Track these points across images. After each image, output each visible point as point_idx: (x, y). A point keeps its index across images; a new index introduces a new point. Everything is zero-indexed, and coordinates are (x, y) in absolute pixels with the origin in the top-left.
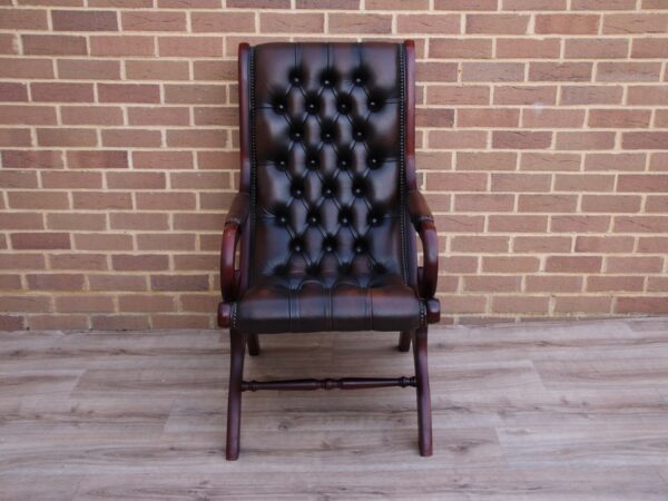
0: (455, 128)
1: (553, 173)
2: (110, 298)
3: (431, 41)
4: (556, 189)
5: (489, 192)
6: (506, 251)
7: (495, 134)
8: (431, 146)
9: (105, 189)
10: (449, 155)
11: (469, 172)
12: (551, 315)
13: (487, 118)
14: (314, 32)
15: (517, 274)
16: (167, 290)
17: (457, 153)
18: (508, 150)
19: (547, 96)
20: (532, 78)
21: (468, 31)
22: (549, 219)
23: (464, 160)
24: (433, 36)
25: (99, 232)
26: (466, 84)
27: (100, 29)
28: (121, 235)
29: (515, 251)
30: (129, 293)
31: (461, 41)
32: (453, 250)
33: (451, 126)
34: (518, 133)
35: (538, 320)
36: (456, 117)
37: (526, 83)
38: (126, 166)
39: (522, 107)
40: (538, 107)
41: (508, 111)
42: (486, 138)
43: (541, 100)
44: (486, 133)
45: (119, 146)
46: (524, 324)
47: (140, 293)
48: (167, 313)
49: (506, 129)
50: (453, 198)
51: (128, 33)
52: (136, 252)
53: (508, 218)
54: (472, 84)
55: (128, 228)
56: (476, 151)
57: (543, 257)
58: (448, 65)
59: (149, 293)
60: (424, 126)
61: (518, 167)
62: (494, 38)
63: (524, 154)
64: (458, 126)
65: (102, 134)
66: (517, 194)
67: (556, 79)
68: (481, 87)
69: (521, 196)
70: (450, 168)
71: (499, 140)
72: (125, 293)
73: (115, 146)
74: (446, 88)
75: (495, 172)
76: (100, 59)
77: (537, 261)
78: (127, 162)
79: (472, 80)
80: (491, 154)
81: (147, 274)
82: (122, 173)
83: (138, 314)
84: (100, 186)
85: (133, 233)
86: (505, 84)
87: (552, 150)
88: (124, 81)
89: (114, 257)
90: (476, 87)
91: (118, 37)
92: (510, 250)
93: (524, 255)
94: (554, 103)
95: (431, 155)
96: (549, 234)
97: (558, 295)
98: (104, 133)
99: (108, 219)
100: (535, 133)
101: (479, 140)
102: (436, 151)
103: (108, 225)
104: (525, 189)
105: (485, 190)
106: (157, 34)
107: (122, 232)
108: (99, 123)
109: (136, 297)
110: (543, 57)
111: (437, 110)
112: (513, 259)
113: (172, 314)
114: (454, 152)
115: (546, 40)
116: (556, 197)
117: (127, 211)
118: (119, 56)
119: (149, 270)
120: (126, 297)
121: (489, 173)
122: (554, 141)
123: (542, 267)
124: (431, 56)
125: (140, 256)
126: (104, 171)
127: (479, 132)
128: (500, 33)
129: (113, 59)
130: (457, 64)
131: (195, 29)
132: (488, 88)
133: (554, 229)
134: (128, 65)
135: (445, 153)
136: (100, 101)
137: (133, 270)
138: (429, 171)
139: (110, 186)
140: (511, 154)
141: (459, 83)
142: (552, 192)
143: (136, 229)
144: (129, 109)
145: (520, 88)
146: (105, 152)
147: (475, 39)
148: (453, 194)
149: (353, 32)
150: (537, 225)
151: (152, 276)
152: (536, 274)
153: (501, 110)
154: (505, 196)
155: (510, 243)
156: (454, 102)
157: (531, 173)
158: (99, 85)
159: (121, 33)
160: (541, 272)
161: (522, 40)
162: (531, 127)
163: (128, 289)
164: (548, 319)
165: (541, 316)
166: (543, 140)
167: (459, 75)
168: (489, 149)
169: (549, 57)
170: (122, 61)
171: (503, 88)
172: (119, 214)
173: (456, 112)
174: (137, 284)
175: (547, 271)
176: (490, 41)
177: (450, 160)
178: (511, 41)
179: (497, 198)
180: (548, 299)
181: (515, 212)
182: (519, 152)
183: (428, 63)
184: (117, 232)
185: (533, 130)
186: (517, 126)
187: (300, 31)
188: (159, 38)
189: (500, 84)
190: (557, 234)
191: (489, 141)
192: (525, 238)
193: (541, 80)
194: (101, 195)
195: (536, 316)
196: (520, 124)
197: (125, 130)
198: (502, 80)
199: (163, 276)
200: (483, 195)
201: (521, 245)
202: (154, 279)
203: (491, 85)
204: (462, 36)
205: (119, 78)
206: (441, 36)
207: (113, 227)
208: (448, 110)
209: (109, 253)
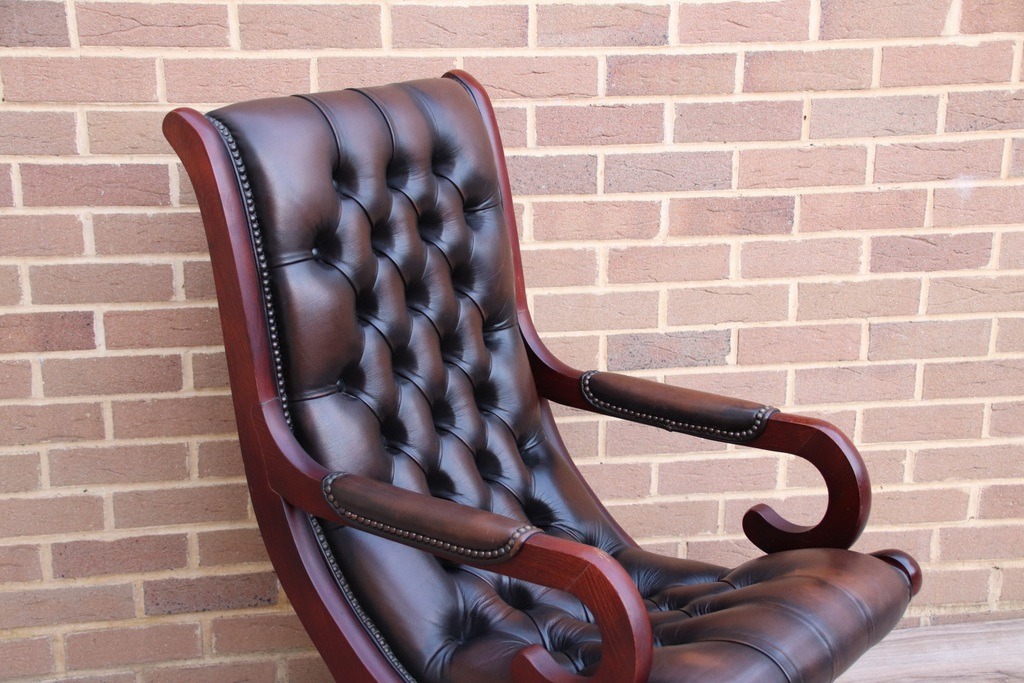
0: (797, 236)
1: (993, 317)
2: (44, 643)
3: (749, 57)
4: (1001, 349)
5: (863, 362)
6: (899, 480)
7: (876, 243)
8: (745, 275)
9: (38, 398)
10: (784, 289)
11: (824, 323)
12: (994, 607)
13: (860, 213)
14: (507, 44)
15: (922, 527)
16: (180, 612)
17: (800, 286)
18: (901, 276)
19: (981, 162)
20: (952, 126)
21: (824, 36)
22: (987, 412)
23: (814, 300)
24: (754, 48)
25: (22, 496)
26: (818, 144)
27: (23, 43)
28: (74, 500)
29: (918, 479)
30: (93, 626)
31: (809, 55)
32: (790, 484)
33: (788, 230)
34: (922, 239)
35: (967, 619)
36: (797, 212)
37: (941, 137)
38: (92, 346)
39: (930, 186)
40: (964, 184)
41: (904, 195)
42: (858, 254)
43: (970, 169)
44: (859, 242)
45: (71, 302)
46: (940, 630)
47: (118, 624)
48: (179, 664)
49: (897, 233)
50: (791, 379)
51: (92, 52)
52: (110, 534)
53: (902, 413)
54: (830, 143)
55: (93, 483)
56: (838, 279)
57: (974, 488)
58: (782, 106)
59: (140, 622)
60: (732, 233)
61: (922, 309)
62: (876, 45)
63: (936, 281)
64: (802, 231)
65: (32, 277)
66: (920, 364)
67: (1002, 124)
68: (847, 148)
69: (929, 368)
70: (785, 317)
71: (885, 256)
72: (82, 627)
73: (62, 302)
74: (776, 153)
75: (875, 320)
76: (27, 109)
77: (962, 498)
78: (92, 334)
79: (830, 136)
80: (868, 284)
81: (136, 581)
82: (80, 361)
83: (111, 672)
84: (26, 392)
85: (105, 492)
86: (895, 140)
87: (991, 271)
88: (85, 157)
89: (59, 550)
90: (839, 148)
91: (70, 61)
92: (908, 477)
93: (936, 486)
94: (996, 174)
95: (748, 292)
96: (987, 441)
97: (1007, 564)
98: (37, 274)
99: (44, 465)
100: (958, 238)
101: (842, 257)
102: (755, 283)
103: (45, 478)
104: (936, 352)
105: (857, 359)
106: (159, 55)
107: (77, 491)
108: (23, 253)
109: (109, 633)
110: (976, 81)
111: (758, 200)
112: (914, 496)
113: (189, 663)
114: (792, 283)
115: (983, 45)
116: (1001, 364)
117: (90, 445)
118: (73, 102)
119: (141, 570)
120: (84, 636)
121: (864, 323)
122: (995, 252)
123: (973, 508)
124: (747, 89)
125: (119, 542)
126: (35, 359)
127: (845, 242)
128: (888, 36)
129: (58, 109)
130: (799, 105)
131: (247, 43)
132: (864, 151)
133: (998, 430)
134: (93, 122)
135: (775, 287)
136: (27, 203)
137: (105, 573)
138: (741, 325)
139: (49, 391)
140: (907, 281)
141: (804, 143)
142: (993, 355)
143: (112, 482)
144: (97, 219)
145: (927, 148)
146: (39, 317)
147: (838, 51)
148: (791, 369)
149: (588, 44)
150: (962, 423)
151: (147, 584)
152: (961, 524)
153: (891, 192)
154: (897, 368)
155: (908, 463)
156: (793, 181)
157: (950, 318)
158: (24, 167)
159: (76, 51)
160: (972, 520)
161: (934, 48)
162: (949, 225)
163: (88, 617)
164: (988, 616)
165: (973, 611)
166: (973, 251)
167: (805, 125)
168: (864, 275)
169: (988, 82)
170: (80, 113)
171: (894, 150)
172: (72, 454)
173: (797, 201)
174: (113, 605)
175: (983, 516)
176: (869, 53)
177: (786, 301)
178: (912, 50)
179: (881, 373)
180: (987, 573)
181: (917, 401)
182: (925, 277)
183: (741, 105)
184: (65, 492)
185: (954, 232)
186: (920, 225)
187: (476, 45)
188: (166, 63)
189: (886, 142)
190: (1004, 441)
191: (865, 258)
192: (937, 452)
193: (973, 128)
194: (28, 412)
195: (962, 611)
196: (928, 219)
197: (88, 267)
198: (892, 132)
199: (171, 581)
200: (852, 370)
201: (929, 466)
202: (152, 590)
203: (869, 143)
204: (813, 45)
205: (74, 153)
206: (770, 47)
207: (55, 482)
208: (781, 200)
209: (45, 542)
